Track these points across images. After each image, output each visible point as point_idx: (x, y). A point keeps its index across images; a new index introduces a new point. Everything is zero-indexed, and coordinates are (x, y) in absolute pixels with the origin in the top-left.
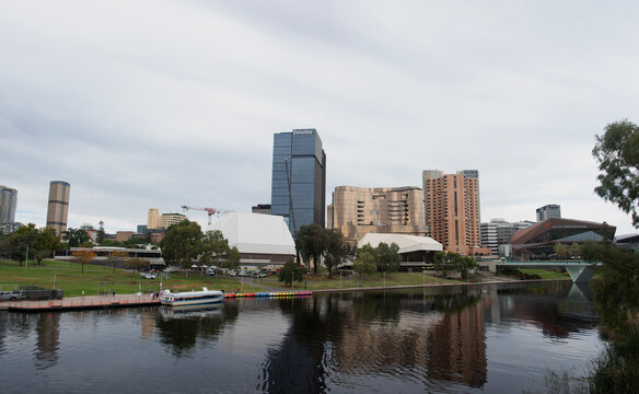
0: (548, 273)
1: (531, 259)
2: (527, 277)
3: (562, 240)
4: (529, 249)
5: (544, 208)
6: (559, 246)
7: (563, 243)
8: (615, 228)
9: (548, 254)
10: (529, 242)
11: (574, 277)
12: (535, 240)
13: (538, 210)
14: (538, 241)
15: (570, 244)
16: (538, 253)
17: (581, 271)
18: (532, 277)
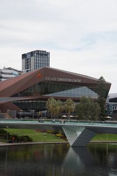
0: (38, 134)
1: (18, 116)
2: (16, 138)
3: (55, 95)
4: (17, 104)
5: (32, 53)
6: (52, 103)
7: (56, 99)
8: (109, 85)
9: (38, 110)
10: (16, 95)
11: (71, 140)
12: (23, 93)
13: (24, 56)
14: (26, 95)
15: (63, 100)
16: (26, 110)
17: (79, 133)
18: (22, 139)
